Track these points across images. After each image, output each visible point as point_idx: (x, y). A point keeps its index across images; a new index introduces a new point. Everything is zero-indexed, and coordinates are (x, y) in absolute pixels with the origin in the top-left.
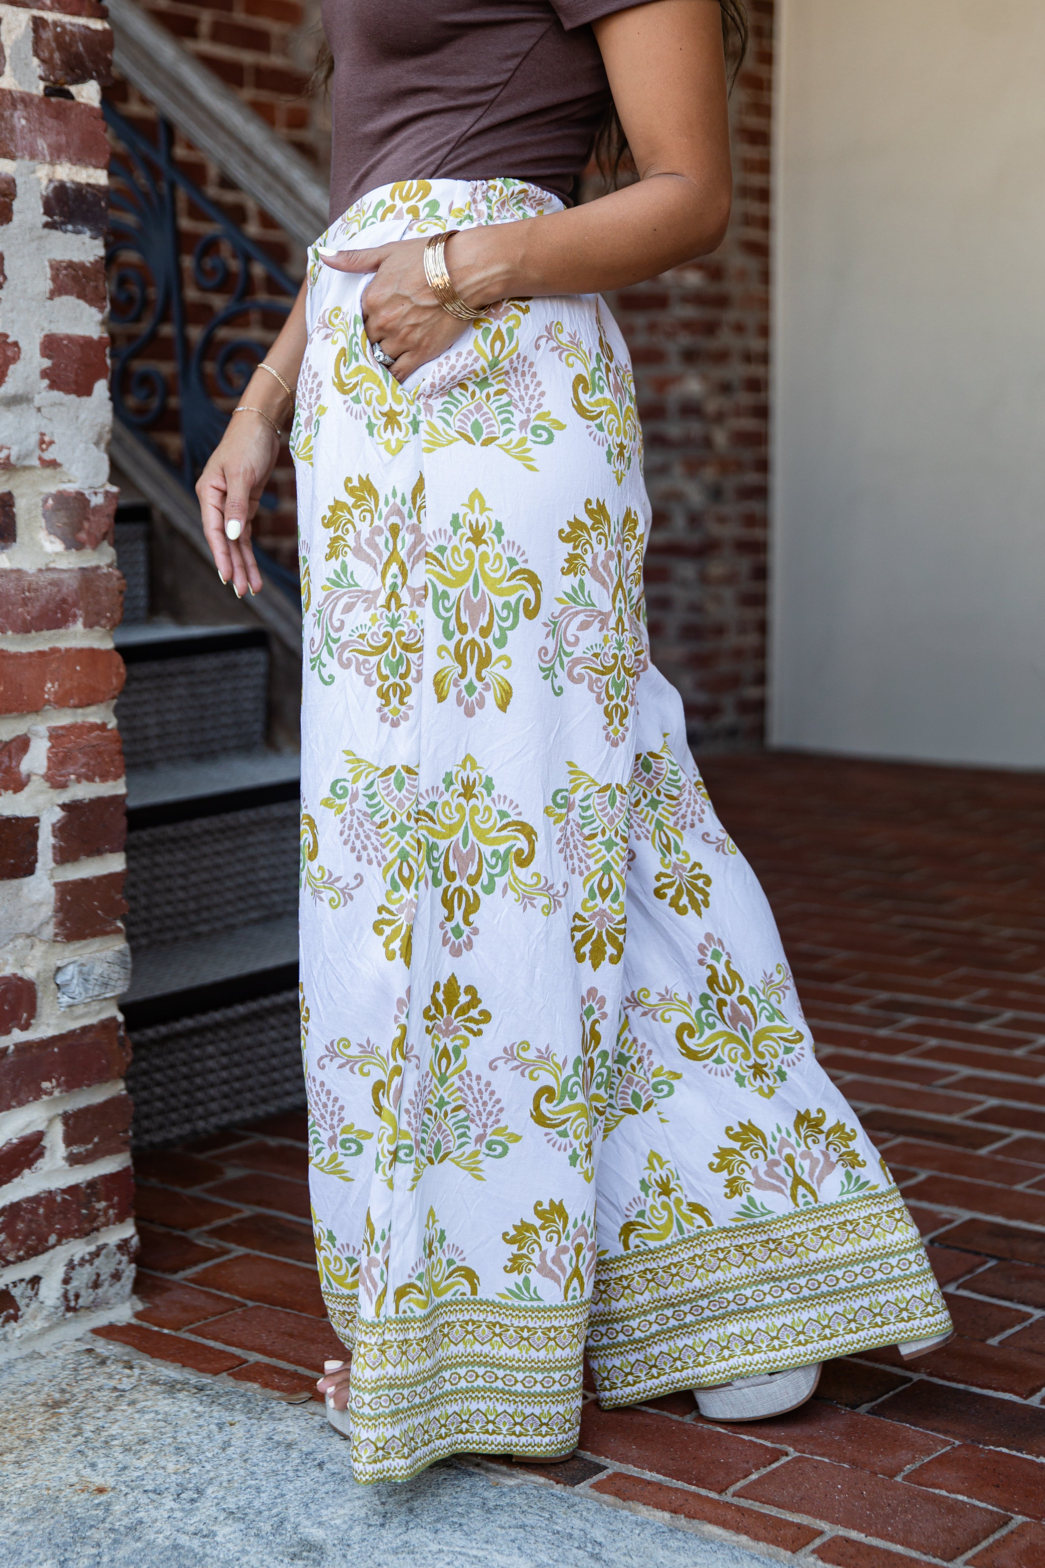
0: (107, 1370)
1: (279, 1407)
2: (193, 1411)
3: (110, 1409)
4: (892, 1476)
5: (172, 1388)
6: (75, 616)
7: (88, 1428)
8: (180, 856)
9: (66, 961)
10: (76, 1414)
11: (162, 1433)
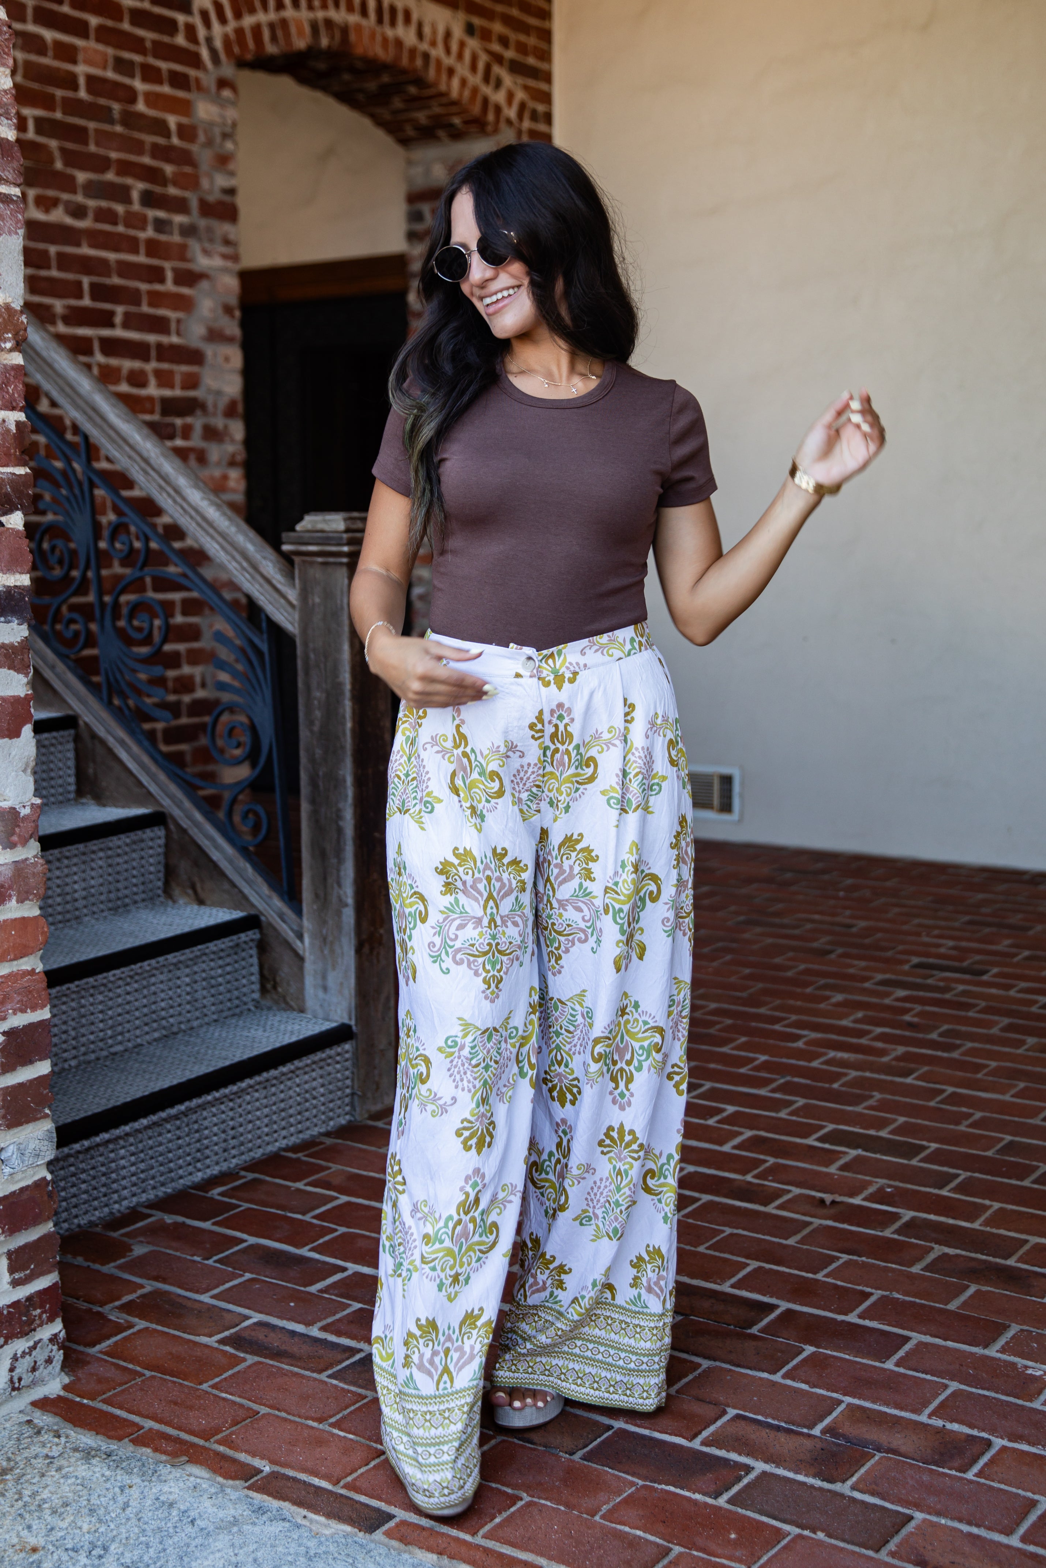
0: (42, 1439)
1: (165, 1470)
2: (103, 1475)
3: (43, 1475)
4: (593, 1516)
5: (88, 1454)
6: (10, 896)
7: (27, 1493)
8: (100, 998)
9: (8, 1143)
10: (17, 1480)
11: (80, 1496)
